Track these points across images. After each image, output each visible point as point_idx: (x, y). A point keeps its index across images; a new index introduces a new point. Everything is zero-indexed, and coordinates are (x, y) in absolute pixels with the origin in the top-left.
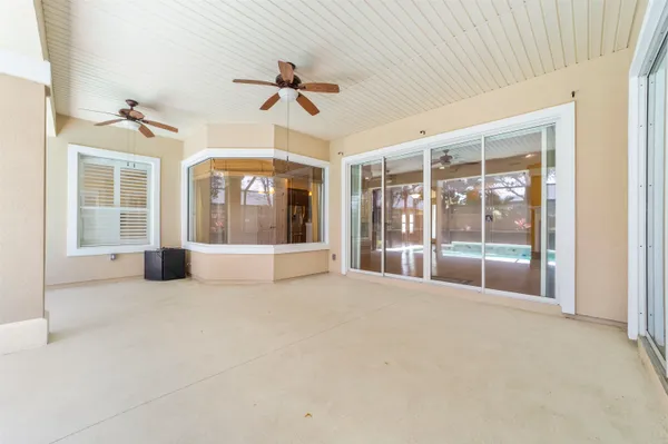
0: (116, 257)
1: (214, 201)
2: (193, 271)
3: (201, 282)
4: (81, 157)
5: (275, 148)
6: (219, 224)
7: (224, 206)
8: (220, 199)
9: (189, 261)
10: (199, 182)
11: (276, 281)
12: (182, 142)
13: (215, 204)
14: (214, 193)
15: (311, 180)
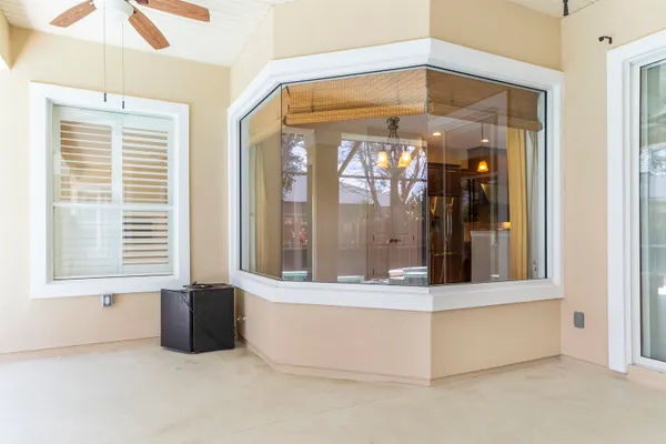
0: (113, 299)
1: (289, 197)
2: (249, 334)
3: (266, 366)
4: (55, 107)
5: (433, 36)
6: (297, 234)
7: (305, 206)
8: (298, 192)
9: (241, 313)
10: (259, 147)
11: (435, 381)
12: (228, 70)
13: (290, 204)
14: (286, 184)
15: (503, 119)
